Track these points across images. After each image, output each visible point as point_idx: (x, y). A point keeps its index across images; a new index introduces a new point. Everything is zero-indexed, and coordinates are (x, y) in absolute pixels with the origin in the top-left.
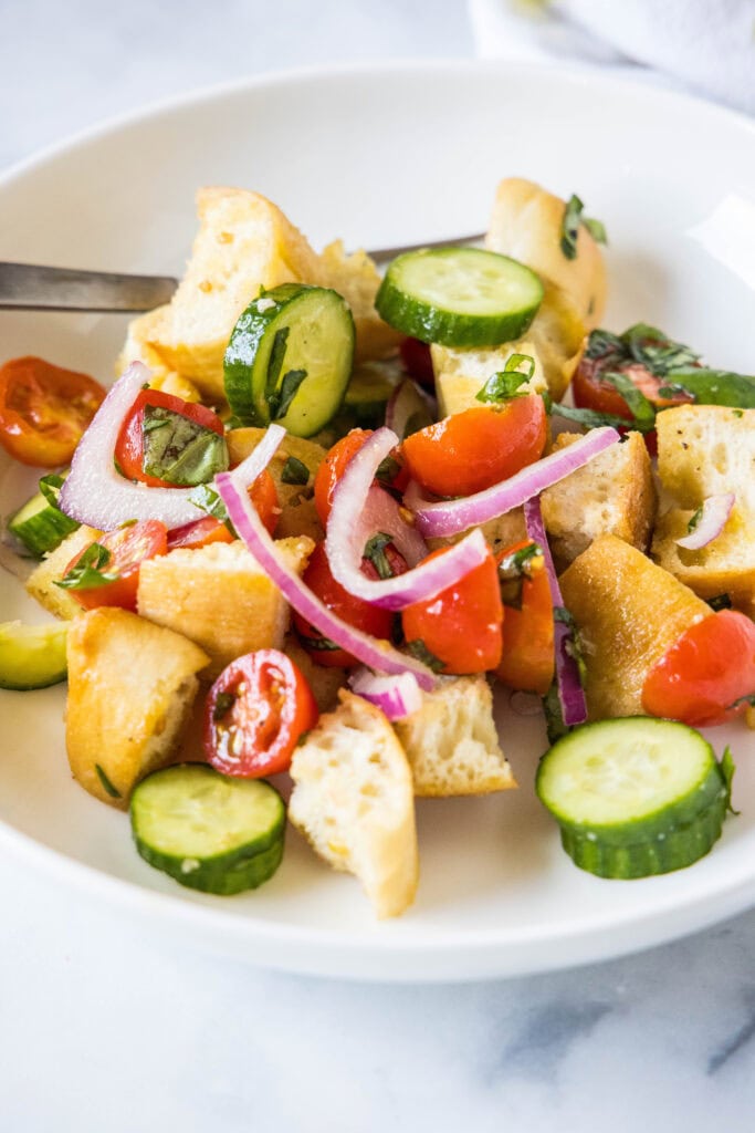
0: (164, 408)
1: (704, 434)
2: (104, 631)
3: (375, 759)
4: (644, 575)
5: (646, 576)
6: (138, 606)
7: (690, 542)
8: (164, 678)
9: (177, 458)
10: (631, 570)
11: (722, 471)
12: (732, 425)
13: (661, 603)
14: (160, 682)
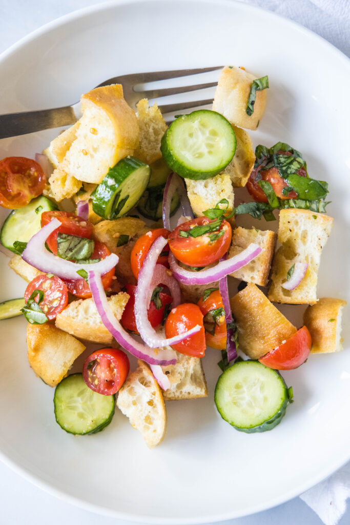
0: (66, 234)
1: (300, 224)
2: (42, 344)
3: (151, 403)
4: (266, 308)
5: (267, 308)
6: (56, 325)
7: (287, 286)
8: (67, 361)
9: (72, 251)
10: (261, 305)
11: (304, 243)
12: (312, 222)
13: (272, 322)
14: (65, 363)
